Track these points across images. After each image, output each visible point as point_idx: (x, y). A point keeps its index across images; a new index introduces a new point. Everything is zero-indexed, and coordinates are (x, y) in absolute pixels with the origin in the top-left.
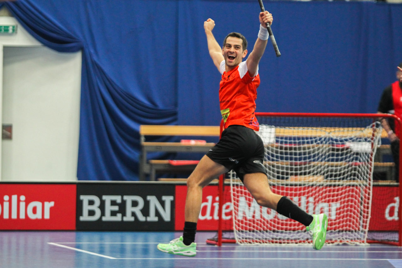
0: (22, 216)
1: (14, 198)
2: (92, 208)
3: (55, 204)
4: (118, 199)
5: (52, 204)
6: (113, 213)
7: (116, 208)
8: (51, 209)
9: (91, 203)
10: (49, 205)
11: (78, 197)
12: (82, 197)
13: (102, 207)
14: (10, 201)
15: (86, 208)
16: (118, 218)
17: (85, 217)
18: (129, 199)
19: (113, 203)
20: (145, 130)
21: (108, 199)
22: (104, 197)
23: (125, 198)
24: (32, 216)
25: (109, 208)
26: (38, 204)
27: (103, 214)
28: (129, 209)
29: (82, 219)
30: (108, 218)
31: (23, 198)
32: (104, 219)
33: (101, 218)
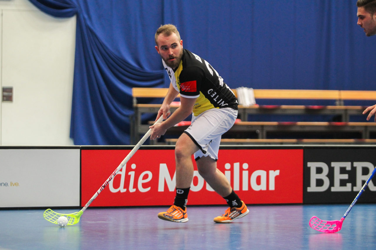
0: (245, 188)
1: (237, 165)
2: (319, 176)
3: (280, 173)
4: (348, 166)
5: (277, 172)
6: (343, 183)
7: (346, 177)
8: (277, 178)
9: (319, 170)
10: (274, 174)
11: (305, 165)
12: (309, 164)
13: (331, 176)
14: (232, 170)
15: (314, 177)
16: (348, 188)
17: (313, 188)
18: (359, 166)
19: (343, 170)
20: (137, 92)
21: (337, 166)
22: (333, 164)
23: (356, 164)
24: (256, 188)
25: (338, 177)
26: (262, 173)
27: (332, 184)
28: (360, 177)
29: (309, 190)
30: (337, 188)
31: (245, 166)
32: (333, 189)
33: (329, 189)
